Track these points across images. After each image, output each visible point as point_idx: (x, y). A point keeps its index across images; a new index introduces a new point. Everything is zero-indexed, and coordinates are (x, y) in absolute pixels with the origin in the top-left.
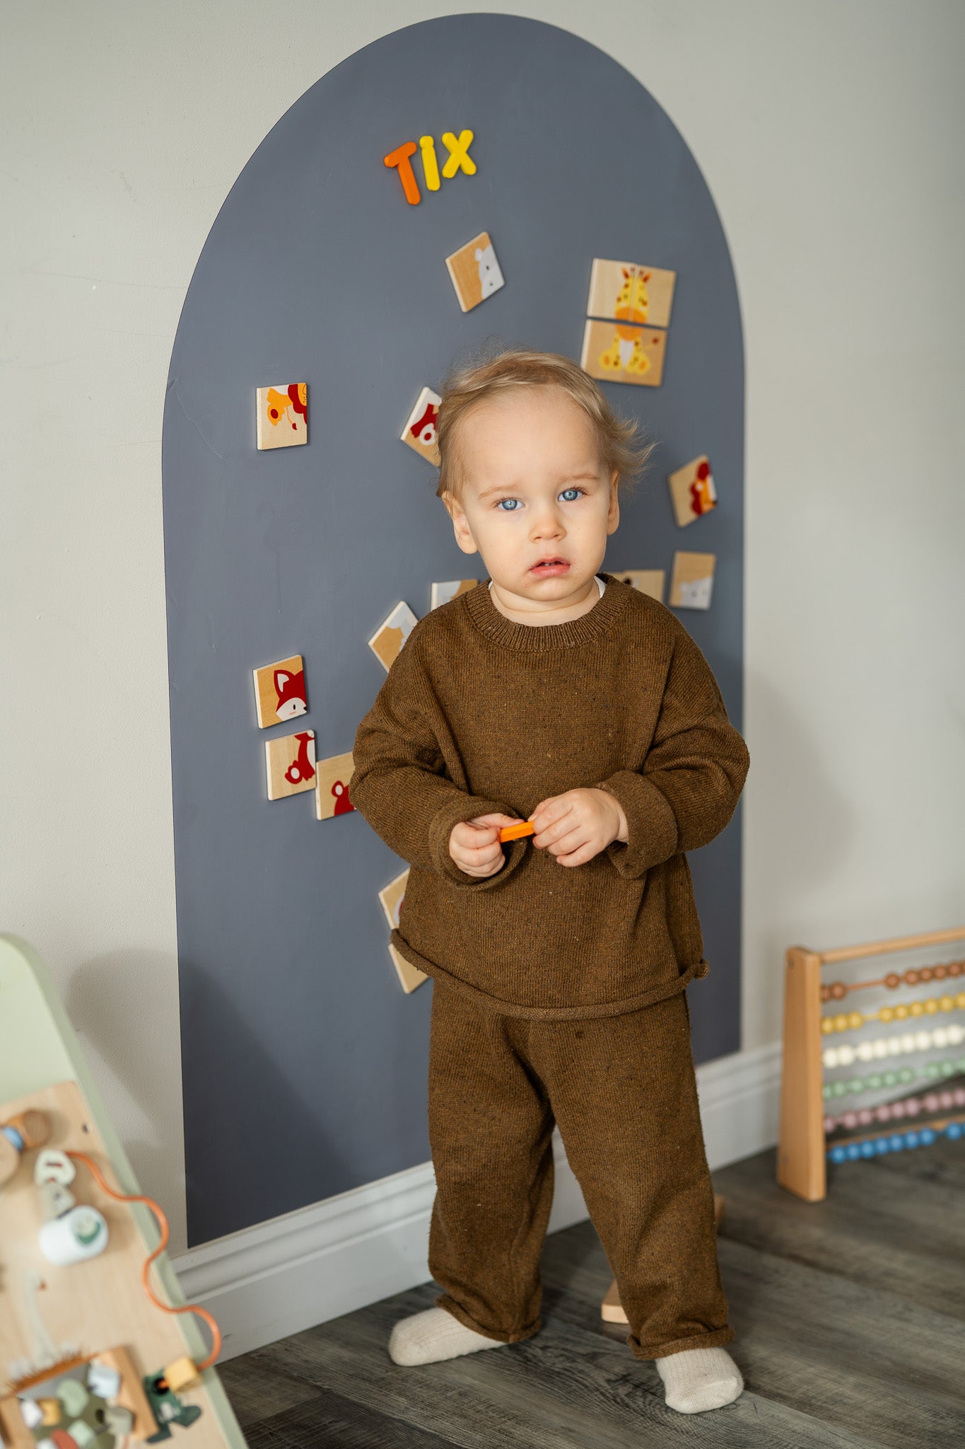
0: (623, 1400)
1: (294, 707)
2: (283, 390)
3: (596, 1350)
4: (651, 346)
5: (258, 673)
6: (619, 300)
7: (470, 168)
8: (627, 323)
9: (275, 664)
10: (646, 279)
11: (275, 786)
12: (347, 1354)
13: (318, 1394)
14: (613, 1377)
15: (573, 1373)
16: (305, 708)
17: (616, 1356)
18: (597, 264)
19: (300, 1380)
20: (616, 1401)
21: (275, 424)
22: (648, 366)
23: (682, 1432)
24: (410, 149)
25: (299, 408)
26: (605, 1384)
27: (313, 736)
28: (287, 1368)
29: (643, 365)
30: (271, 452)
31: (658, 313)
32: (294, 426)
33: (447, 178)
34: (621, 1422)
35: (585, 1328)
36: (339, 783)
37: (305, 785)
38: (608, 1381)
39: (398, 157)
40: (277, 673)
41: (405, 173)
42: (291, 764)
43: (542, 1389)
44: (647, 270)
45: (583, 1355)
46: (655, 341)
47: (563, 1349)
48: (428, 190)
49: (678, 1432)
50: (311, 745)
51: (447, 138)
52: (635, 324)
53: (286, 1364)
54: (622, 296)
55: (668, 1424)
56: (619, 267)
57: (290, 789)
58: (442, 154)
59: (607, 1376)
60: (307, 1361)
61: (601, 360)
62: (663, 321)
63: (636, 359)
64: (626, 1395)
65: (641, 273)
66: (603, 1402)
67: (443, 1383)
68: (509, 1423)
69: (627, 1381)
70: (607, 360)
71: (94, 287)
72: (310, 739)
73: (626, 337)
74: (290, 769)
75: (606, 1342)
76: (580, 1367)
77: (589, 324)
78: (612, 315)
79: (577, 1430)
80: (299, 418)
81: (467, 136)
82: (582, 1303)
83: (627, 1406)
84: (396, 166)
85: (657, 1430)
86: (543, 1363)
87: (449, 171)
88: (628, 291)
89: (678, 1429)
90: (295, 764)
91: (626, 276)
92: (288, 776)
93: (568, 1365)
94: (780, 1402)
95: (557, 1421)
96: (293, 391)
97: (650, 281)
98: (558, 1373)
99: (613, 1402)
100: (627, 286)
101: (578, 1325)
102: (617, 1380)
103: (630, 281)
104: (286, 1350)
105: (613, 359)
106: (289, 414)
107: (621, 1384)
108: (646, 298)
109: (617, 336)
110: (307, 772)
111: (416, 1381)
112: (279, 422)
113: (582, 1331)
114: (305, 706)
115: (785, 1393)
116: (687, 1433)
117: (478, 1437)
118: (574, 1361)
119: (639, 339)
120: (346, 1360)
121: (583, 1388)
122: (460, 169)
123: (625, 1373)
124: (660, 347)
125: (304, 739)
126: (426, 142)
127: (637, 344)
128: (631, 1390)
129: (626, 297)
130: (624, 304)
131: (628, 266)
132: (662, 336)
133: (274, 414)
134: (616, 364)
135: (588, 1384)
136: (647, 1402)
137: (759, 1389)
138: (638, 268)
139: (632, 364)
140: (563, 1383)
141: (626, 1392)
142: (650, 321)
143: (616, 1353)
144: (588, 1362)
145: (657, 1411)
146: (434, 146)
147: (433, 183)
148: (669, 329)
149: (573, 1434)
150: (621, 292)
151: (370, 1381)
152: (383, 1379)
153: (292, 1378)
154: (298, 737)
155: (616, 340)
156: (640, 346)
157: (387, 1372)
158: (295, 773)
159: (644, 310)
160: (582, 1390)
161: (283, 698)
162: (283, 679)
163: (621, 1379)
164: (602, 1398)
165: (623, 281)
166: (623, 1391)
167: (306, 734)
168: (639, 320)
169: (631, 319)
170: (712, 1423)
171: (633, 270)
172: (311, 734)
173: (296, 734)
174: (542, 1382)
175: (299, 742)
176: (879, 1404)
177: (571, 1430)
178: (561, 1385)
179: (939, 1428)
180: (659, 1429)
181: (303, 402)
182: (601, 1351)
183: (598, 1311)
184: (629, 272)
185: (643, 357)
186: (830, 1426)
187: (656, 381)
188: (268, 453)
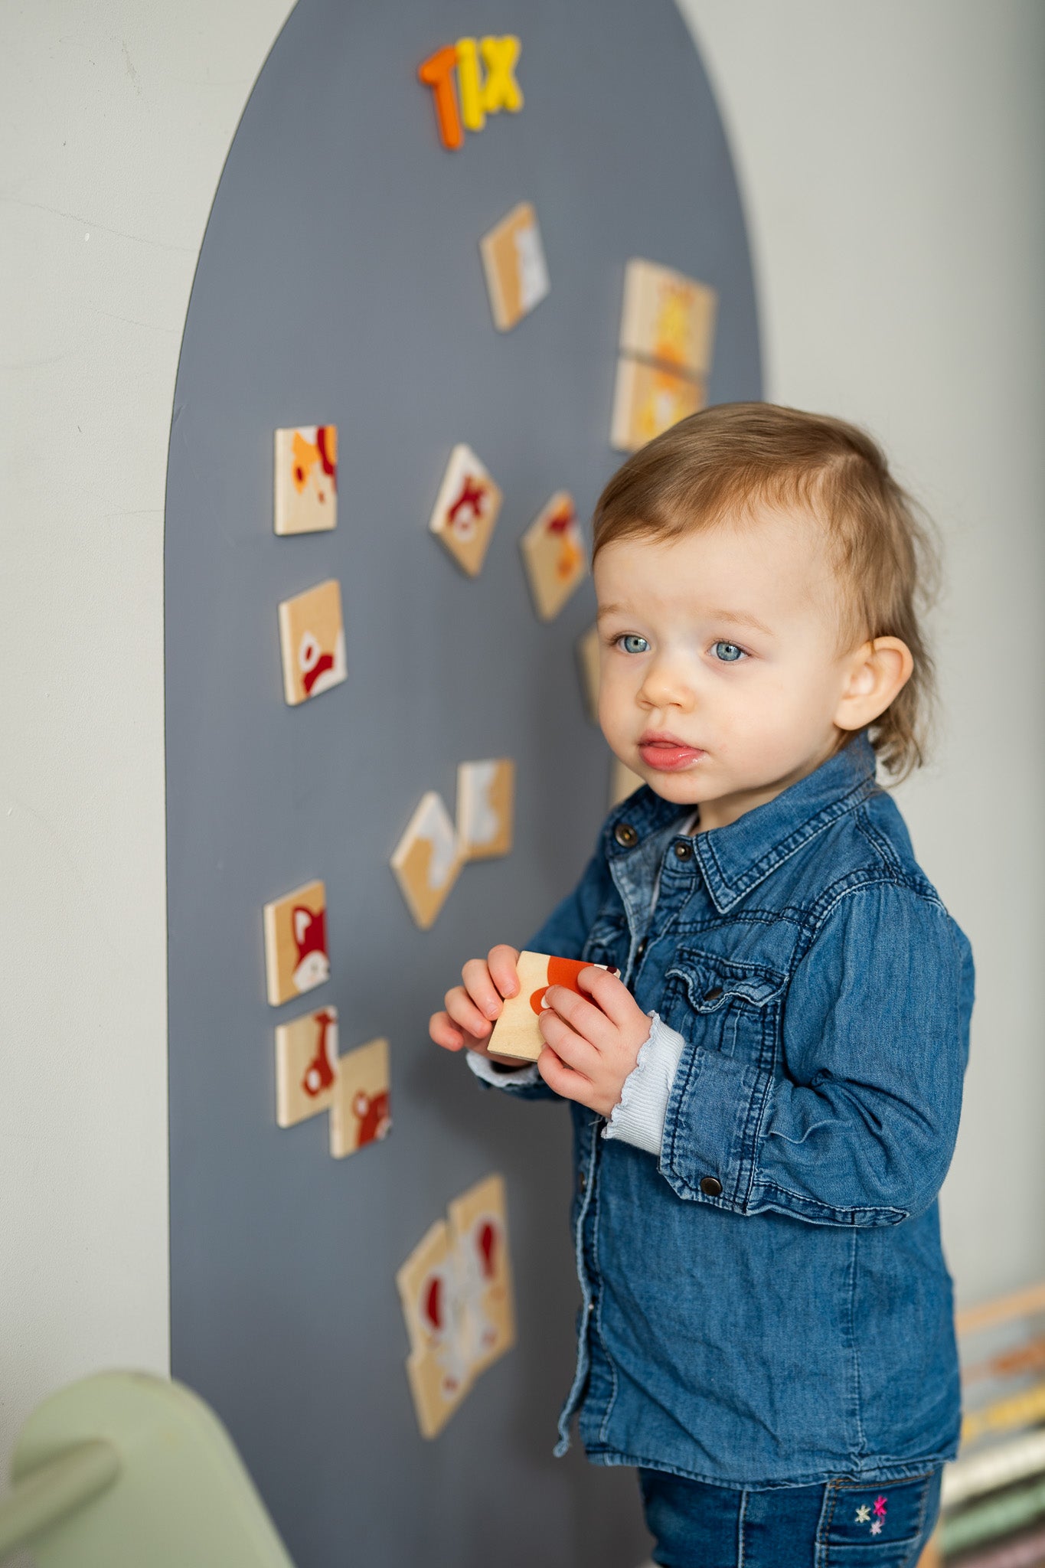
1: (314, 970)
2: (309, 435)
5: (273, 911)
7: (516, 100)
9: (293, 895)
11: (290, 1106)
16: (327, 970)
21: (300, 492)
24: (449, 58)
25: (328, 468)
27: (334, 1017)
30: (291, 539)
32: (321, 497)
33: (490, 114)
36: (362, 1095)
37: (323, 1100)
39: (438, 69)
40: (295, 910)
42: (310, 1064)
48: (470, 129)
50: (332, 1032)
51: (492, 47)
57: (307, 1107)
58: (484, 72)
71: (87, 237)
72: (331, 1021)
74: (308, 1072)
78: (651, 352)
80: (328, 485)
81: (513, 46)
84: (436, 84)
87: (493, 101)
90: (314, 1065)
92: (306, 1085)
96: (321, 436)
106: (316, 476)
110: (326, 1076)
112: (304, 489)
114: (327, 965)
122: (505, 99)
125: (324, 1022)
126: (468, 50)
133: (300, 474)
146: (477, 57)
147: (475, 118)
154: (317, 1019)
158: (314, 1080)
161: (304, 950)
162: (303, 921)
167: (327, 1013)
168: (682, 362)
172: (332, 1013)
173: (316, 1015)
175: (318, 1027)
181: (332, 455)
188: (287, 540)
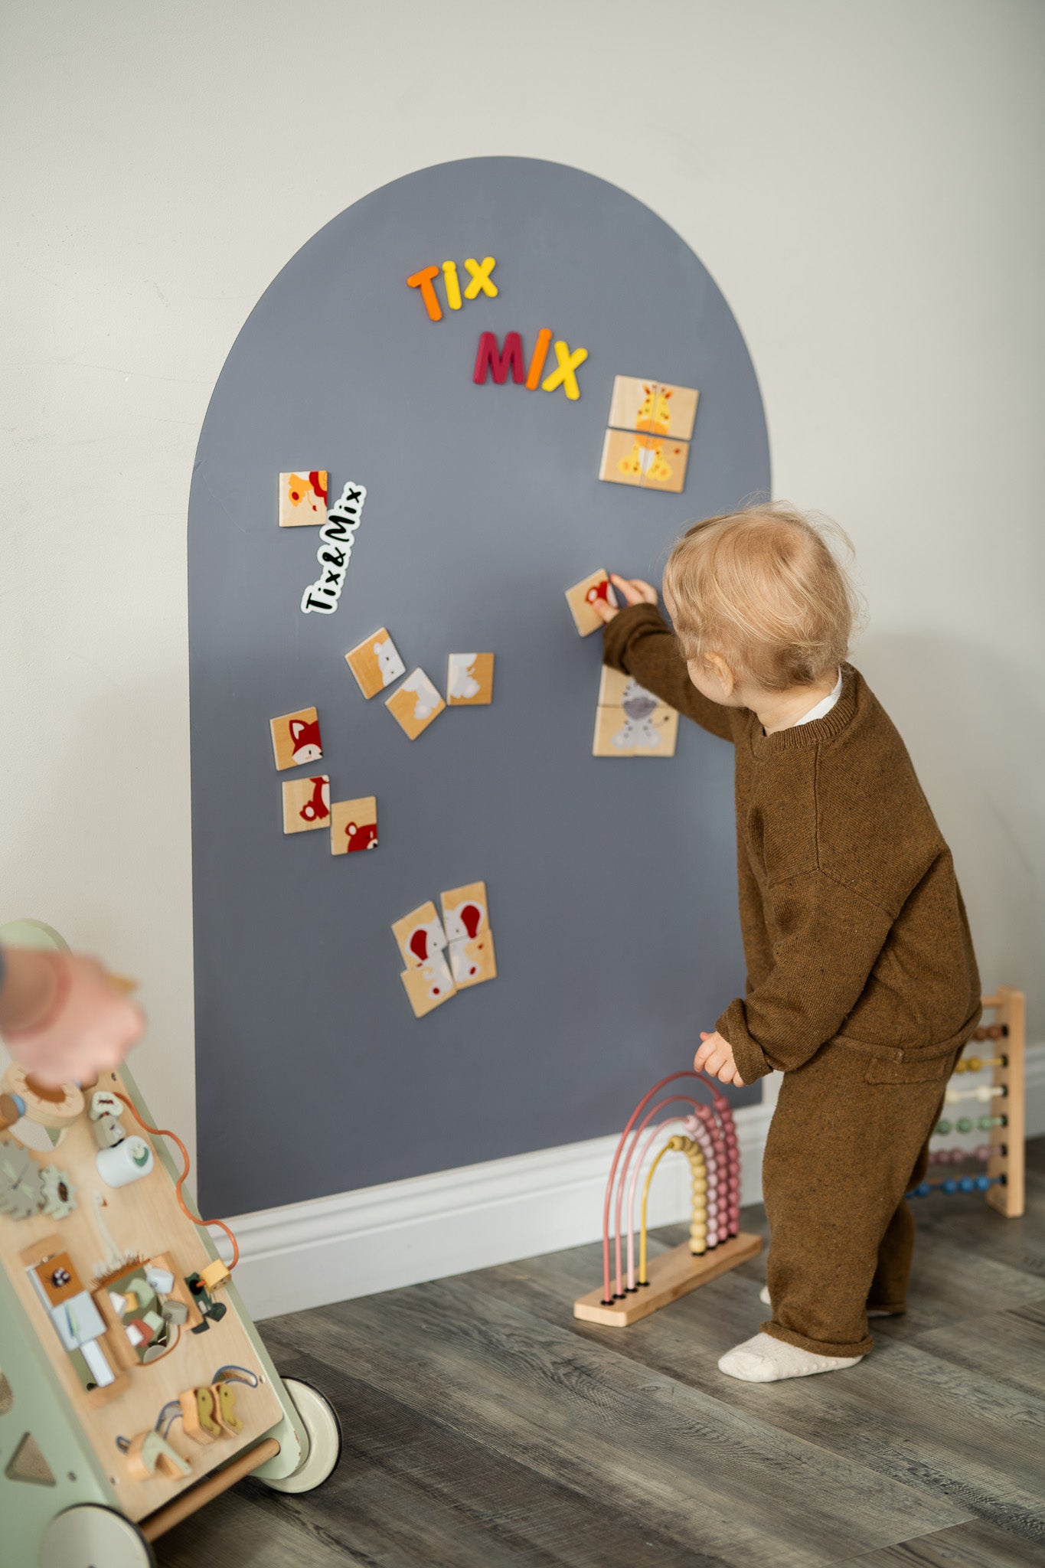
0: (559, 1378)
1: (310, 753)
2: (305, 476)
3: (555, 1339)
4: (673, 456)
5: (274, 722)
6: (640, 413)
7: (491, 291)
8: (648, 434)
9: (290, 715)
10: (667, 396)
11: (293, 823)
12: (335, 1329)
13: (297, 1356)
14: (558, 1360)
15: (526, 1356)
16: (321, 754)
17: (569, 1345)
18: (619, 381)
19: (288, 1345)
20: (554, 1380)
21: (296, 505)
22: (669, 473)
23: (600, 1405)
24: (433, 272)
25: (319, 492)
26: (550, 1366)
27: (328, 780)
28: (278, 1336)
29: (664, 473)
30: (293, 530)
31: (681, 425)
32: (314, 507)
33: (468, 299)
34: (549, 1394)
35: (553, 1323)
36: (352, 824)
37: (320, 823)
38: (554, 1363)
39: (423, 278)
40: (291, 722)
41: (428, 291)
42: (306, 803)
43: (493, 1365)
44: (669, 388)
45: (541, 1342)
46: (677, 451)
47: (527, 1338)
48: (450, 308)
49: (596, 1404)
50: (325, 790)
51: (470, 264)
52: (656, 435)
53: (280, 1333)
54: (644, 410)
55: (590, 1398)
56: (640, 384)
57: (303, 826)
58: (463, 278)
59: (554, 1359)
60: (299, 1332)
61: (620, 466)
62: (686, 434)
63: (657, 467)
64: (564, 1375)
65: (663, 390)
66: (543, 1378)
67: (410, 1355)
68: (452, 1388)
69: (571, 1364)
70: (626, 466)
72: (325, 782)
73: (646, 446)
74: (305, 807)
75: (567, 1335)
76: (534, 1351)
77: (609, 433)
78: (633, 427)
79: (509, 1397)
80: (320, 501)
81: (489, 263)
82: (560, 1303)
83: (561, 1382)
84: (419, 287)
85: (578, 1401)
86: (503, 1346)
87: (471, 292)
88: (650, 405)
89: (597, 1402)
90: (310, 804)
91: (648, 392)
92: (303, 814)
93: (524, 1349)
94: (697, 1388)
95: (494, 1390)
96: (314, 478)
97: (671, 398)
98: (513, 1354)
99: (550, 1379)
100: (648, 401)
101: (549, 1320)
102: (562, 1363)
103: (652, 397)
104: (286, 1323)
105: (633, 465)
106: (309, 495)
107: (564, 1366)
108: (667, 413)
109: (637, 444)
110: (321, 811)
111: (388, 1353)
112: (299, 504)
113: (549, 1324)
114: (320, 751)
115: (705, 1382)
116: (604, 1405)
117: (421, 1397)
118: (532, 1346)
119: (660, 449)
120: (333, 1333)
121: (529, 1366)
122: (482, 291)
123: (571, 1358)
124: (682, 458)
125: (319, 782)
126: (449, 267)
127: (658, 453)
128: (570, 1371)
129: (647, 411)
130: (645, 417)
131: (650, 384)
132: (684, 447)
133: (295, 496)
134: (636, 469)
135: (534, 1363)
136: (581, 1380)
137: (684, 1377)
138: (661, 386)
139: (653, 471)
140: (514, 1362)
141: (565, 1372)
142: (671, 433)
143: (571, 1343)
144: (543, 1348)
145: (585, 1388)
146: (457, 270)
147: (455, 302)
148: (690, 442)
149: (503, 1400)
150: (643, 406)
151: (346, 1350)
152: (358, 1349)
153: (281, 1344)
154: (314, 780)
155: (636, 449)
156: (661, 455)
157: (365, 1344)
158: (310, 812)
159: (665, 423)
160: (528, 1368)
161: (299, 744)
162: (298, 728)
163: (565, 1362)
164: (542, 1375)
165: (645, 396)
166: (562, 1371)
167: (321, 778)
168: (660, 432)
169: (652, 430)
170: (629, 1400)
171: (655, 387)
172: (325, 778)
173: (313, 777)
174: (496, 1361)
175: (313, 785)
176: (784, 1395)
177: (502, 1397)
178: (511, 1363)
179: (828, 1417)
180: (581, 1402)
181: (323, 486)
182: (558, 1340)
183: (571, 1310)
184: (651, 389)
185: (663, 465)
186: (731, 1408)
187: (677, 487)
188: (289, 530)
